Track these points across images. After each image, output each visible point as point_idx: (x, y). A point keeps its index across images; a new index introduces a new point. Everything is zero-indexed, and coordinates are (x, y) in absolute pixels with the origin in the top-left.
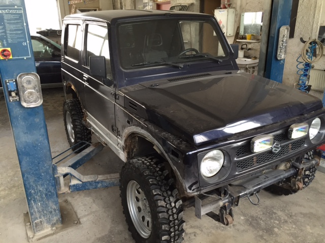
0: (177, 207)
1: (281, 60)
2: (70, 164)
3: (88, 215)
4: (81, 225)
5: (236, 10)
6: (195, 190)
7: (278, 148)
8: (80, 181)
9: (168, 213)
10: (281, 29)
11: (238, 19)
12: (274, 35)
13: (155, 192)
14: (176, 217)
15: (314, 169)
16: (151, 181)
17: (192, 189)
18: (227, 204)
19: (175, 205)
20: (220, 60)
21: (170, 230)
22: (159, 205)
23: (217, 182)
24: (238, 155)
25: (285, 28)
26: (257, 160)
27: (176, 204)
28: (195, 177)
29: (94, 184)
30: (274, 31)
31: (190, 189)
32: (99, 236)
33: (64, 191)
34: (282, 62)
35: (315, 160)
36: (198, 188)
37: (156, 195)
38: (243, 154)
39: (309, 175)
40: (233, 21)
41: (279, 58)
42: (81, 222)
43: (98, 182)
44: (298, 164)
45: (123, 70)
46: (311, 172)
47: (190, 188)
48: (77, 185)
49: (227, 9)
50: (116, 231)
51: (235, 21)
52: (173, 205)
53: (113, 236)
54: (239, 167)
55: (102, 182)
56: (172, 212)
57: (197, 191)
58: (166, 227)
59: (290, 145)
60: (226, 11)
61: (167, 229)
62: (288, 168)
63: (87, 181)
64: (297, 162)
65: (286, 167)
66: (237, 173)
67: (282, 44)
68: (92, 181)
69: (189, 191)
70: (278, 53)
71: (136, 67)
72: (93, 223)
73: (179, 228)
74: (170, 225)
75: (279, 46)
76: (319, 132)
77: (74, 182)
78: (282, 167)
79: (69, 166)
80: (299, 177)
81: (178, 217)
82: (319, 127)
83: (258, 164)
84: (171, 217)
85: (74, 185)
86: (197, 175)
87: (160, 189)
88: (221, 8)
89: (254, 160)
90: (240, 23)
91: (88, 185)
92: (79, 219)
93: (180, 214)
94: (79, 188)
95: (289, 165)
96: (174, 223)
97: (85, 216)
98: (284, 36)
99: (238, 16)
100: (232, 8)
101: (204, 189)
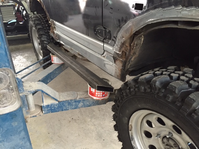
2: (40, 78)
8: (56, 100)
29: (74, 103)
43: (79, 102)
48: (51, 105)
55: (84, 100)
63: (64, 100)
68: (71, 100)
77: (47, 102)
79: (39, 81)
85: (48, 106)
91: (67, 104)
94: (54, 109)
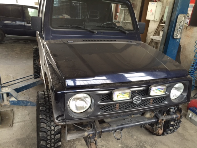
0: (56, 130)
1: (177, 39)
3: (20, 122)
4: (12, 128)
5: (163, 4)
6: (61, 121)
7: (139, 101)
8: (16, 99)
9: (47, 134)
10: (179, 16)
11: (163, 9)
12: (174, 20)
13: (41, 116)
14: (53, 138)
15: (179, 121)
16: (41, 108)
17: (59, 119)
18: (91, 135)
19: (54, 128)
20: (126, 32)
21: (47, 145)
22: (42, 126)
23: (81, 117)
24: (102, 100)
25: (183, 16)
26: (119, 107)
27: (56, 128)
28: (61, 111)
29: (25, 103)
30: (174, 17)
31: (57, 120)
32: (19, 137)
33: (6, 104)
34: (178, 40)
35: (176, 115)
36: (64, 119)
37: (41, 118)
38: (107, 100)
39: (174, 125)
40: (160, 11)
41: (175, 37)
42: (14, 126)
43: (28, 102)
44: (160, 115)
45: (51, 28)
46: (175, 123)
47: (57, 118)
48: (14, 101)
49: (157, 2)
50: (32, 136)
51: (161, 11)
52: (53, 128)
53: (27, 140)
54: (103, 109)
55: (31, 102)
56: (50, 133)
57: (62, 122)
58: (44, 143)
59: (152, 100)
60: (156, 3)
61: (44, 144)
62: (152, 116)
63: (21, 100)
64: (160, 114)
65: (151, 116)
66: (99, 114)
67: (179, 27)
68: (24, 101)
69: (56, 121)
70: (175, 34)
71: (62, 28)
72: (20, 127)
73: (54, 145)
74: (47, 142)
75: (176, 28)
76: (181, 94)
77: (13, 99)
78: (148, 115)
80: (160, 126)
81: (54, 137)
82: (182, 91)
83: (120, 110)
84: (49, 136)
85: (12, 101)
86: (63, 110)
87: (46, 115)
88: (153, 1)
89: (117, 106)
90: (164, 13)
91: (21, 102)
92: (13, 123)
93: (57, 136)
94: (15, 104)
95: (153, 115)
96: (51, 141)
97: (18, 122)
98: (181, 21)
99: (164, 8)
100: (160, 2)
101: (68, 121)
